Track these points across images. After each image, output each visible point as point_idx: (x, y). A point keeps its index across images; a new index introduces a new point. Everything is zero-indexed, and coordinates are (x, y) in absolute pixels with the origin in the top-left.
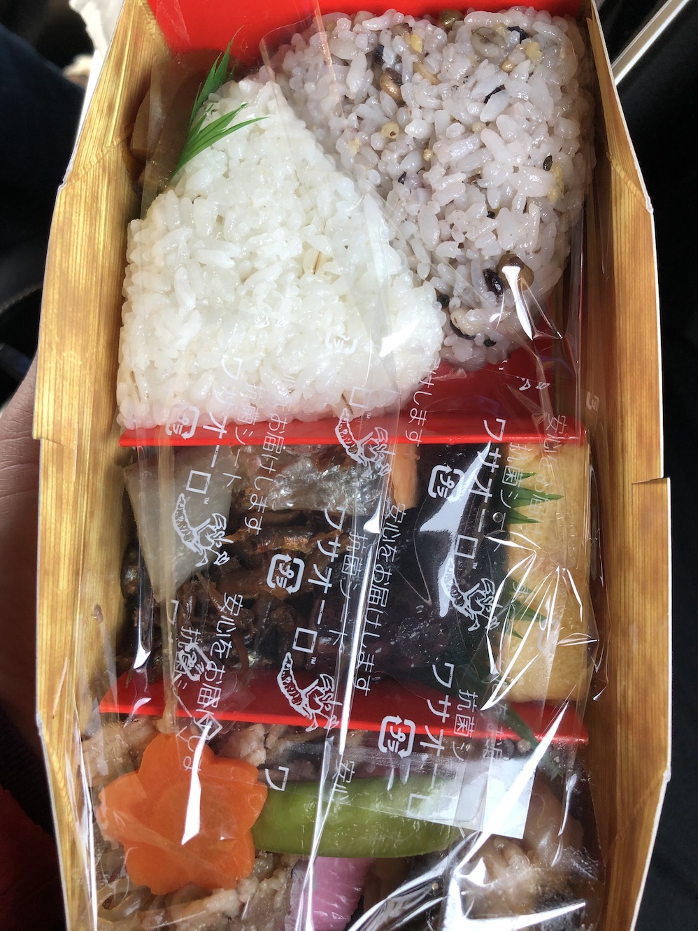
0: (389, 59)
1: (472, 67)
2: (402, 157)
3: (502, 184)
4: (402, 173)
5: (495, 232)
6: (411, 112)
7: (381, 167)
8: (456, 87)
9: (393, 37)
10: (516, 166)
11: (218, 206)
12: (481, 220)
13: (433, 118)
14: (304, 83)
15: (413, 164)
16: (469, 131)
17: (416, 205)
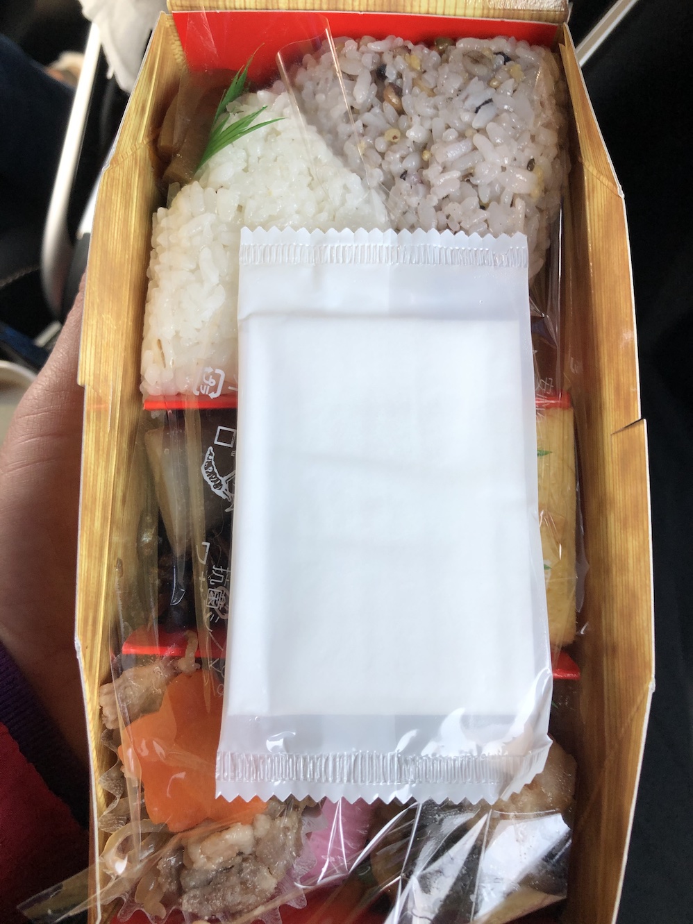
0: (391, 75)
1: (465, 83)
2: (403, 158)
3: (492, 182)
4: (403, 171)
5: (486, 221)
6: (411, 118)
7: (385, 166)
8: (451, 99)
9: (394, 57)
10: (504, 166)
11: (239, 195)
12: (474, 211)
13: (431, 125)
14: (315, 95)
15: (414, 163)
16: (462, 136)
17: (417, 198)
